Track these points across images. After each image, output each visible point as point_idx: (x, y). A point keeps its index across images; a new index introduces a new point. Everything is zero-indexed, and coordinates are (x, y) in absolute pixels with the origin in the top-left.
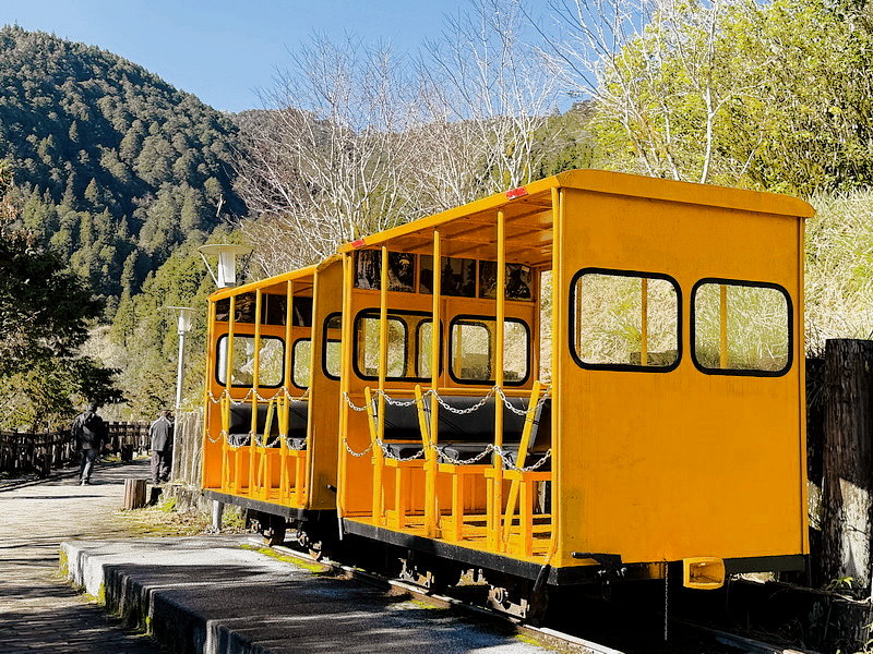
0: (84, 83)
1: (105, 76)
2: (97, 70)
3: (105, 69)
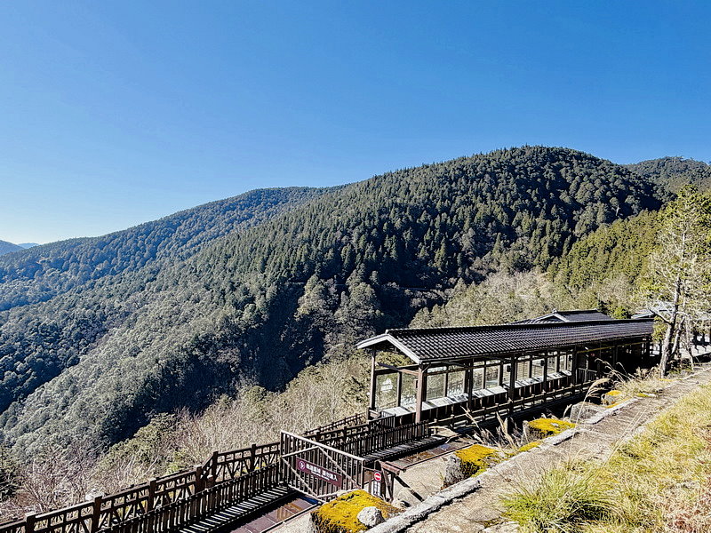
0: (554, 164)
1: (564, 159)
2: (561, 157)
3: (565, 156)
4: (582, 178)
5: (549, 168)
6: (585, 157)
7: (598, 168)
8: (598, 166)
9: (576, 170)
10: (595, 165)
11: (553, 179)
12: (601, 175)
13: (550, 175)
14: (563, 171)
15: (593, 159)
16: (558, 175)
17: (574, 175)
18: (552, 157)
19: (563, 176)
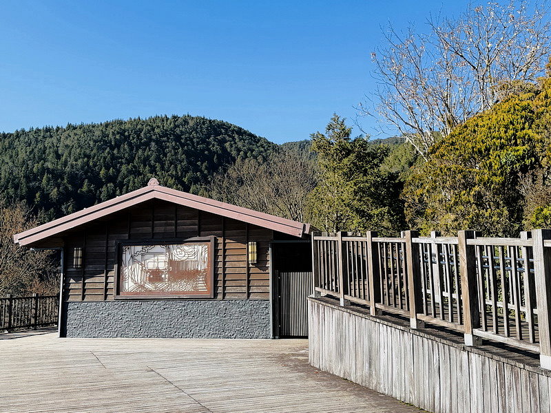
4: (246, 153)
5: (214, 140)
6: (245, 132)
7: (259, 144)
8: (258, 143)
9: (240, 144)
10: (255, 141)
11: (220, 152)
12: (262, 152)
13: (216, 148)
14: (227, 145)
15: (251, 135)
16: (224, 149)
17: (239, 150)
18: (215, 129)
19: (229, 150)
